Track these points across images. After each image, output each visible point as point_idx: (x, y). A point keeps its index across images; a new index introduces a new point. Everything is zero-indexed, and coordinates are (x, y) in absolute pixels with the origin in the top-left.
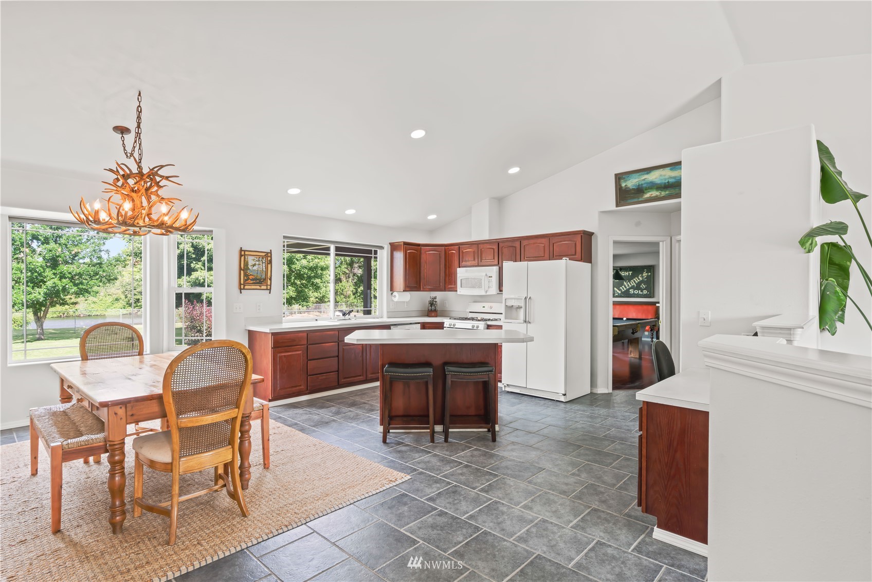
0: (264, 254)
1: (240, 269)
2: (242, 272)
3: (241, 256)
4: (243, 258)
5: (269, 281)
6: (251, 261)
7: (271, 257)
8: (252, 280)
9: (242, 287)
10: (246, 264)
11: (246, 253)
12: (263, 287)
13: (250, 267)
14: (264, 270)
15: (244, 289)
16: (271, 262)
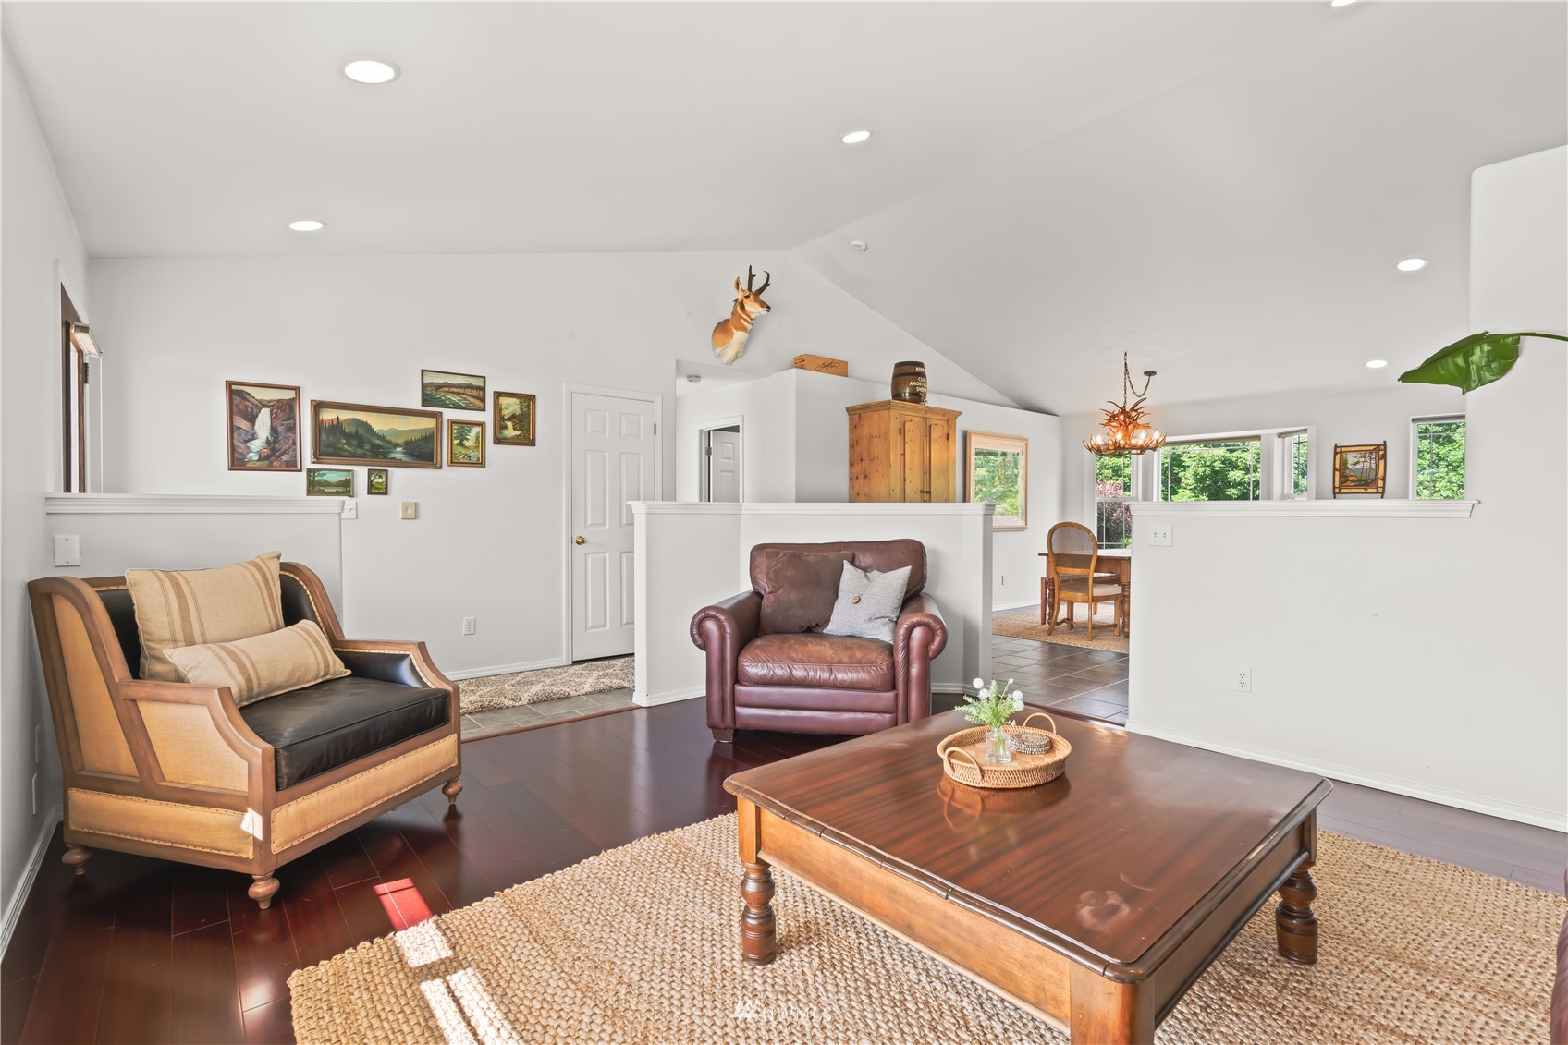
0: (1372, 448)
1: (1335, 469)
2: (1337, 473)
3: (1336, 453)
4: (1338, 456)
5: (1381, 483)
6: (1351, 459)
7: (1385, 450)
8: (1354, 481)
9: (1337, 490)
10: (1344, 463)
11: (1344, 449)
12: (1369, 490)
13: (1350, 467)
14: (1374, 467)
15: (1339, 493)
16: (1384, 457)
